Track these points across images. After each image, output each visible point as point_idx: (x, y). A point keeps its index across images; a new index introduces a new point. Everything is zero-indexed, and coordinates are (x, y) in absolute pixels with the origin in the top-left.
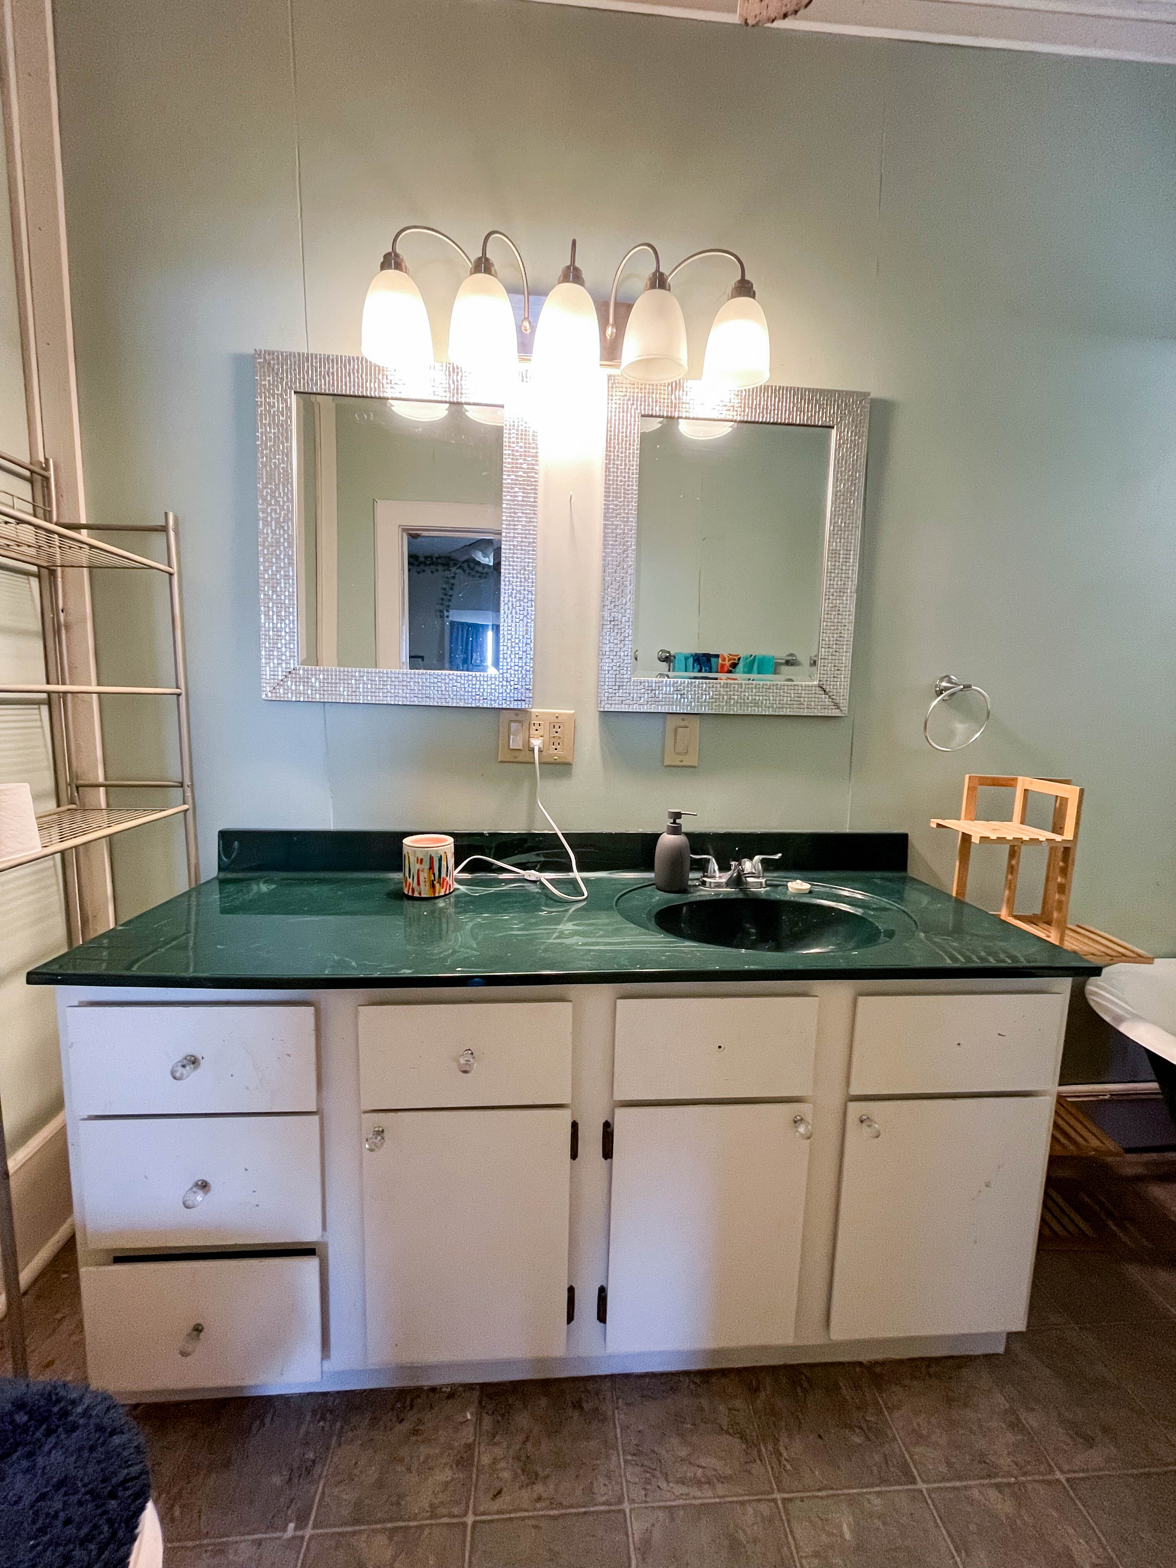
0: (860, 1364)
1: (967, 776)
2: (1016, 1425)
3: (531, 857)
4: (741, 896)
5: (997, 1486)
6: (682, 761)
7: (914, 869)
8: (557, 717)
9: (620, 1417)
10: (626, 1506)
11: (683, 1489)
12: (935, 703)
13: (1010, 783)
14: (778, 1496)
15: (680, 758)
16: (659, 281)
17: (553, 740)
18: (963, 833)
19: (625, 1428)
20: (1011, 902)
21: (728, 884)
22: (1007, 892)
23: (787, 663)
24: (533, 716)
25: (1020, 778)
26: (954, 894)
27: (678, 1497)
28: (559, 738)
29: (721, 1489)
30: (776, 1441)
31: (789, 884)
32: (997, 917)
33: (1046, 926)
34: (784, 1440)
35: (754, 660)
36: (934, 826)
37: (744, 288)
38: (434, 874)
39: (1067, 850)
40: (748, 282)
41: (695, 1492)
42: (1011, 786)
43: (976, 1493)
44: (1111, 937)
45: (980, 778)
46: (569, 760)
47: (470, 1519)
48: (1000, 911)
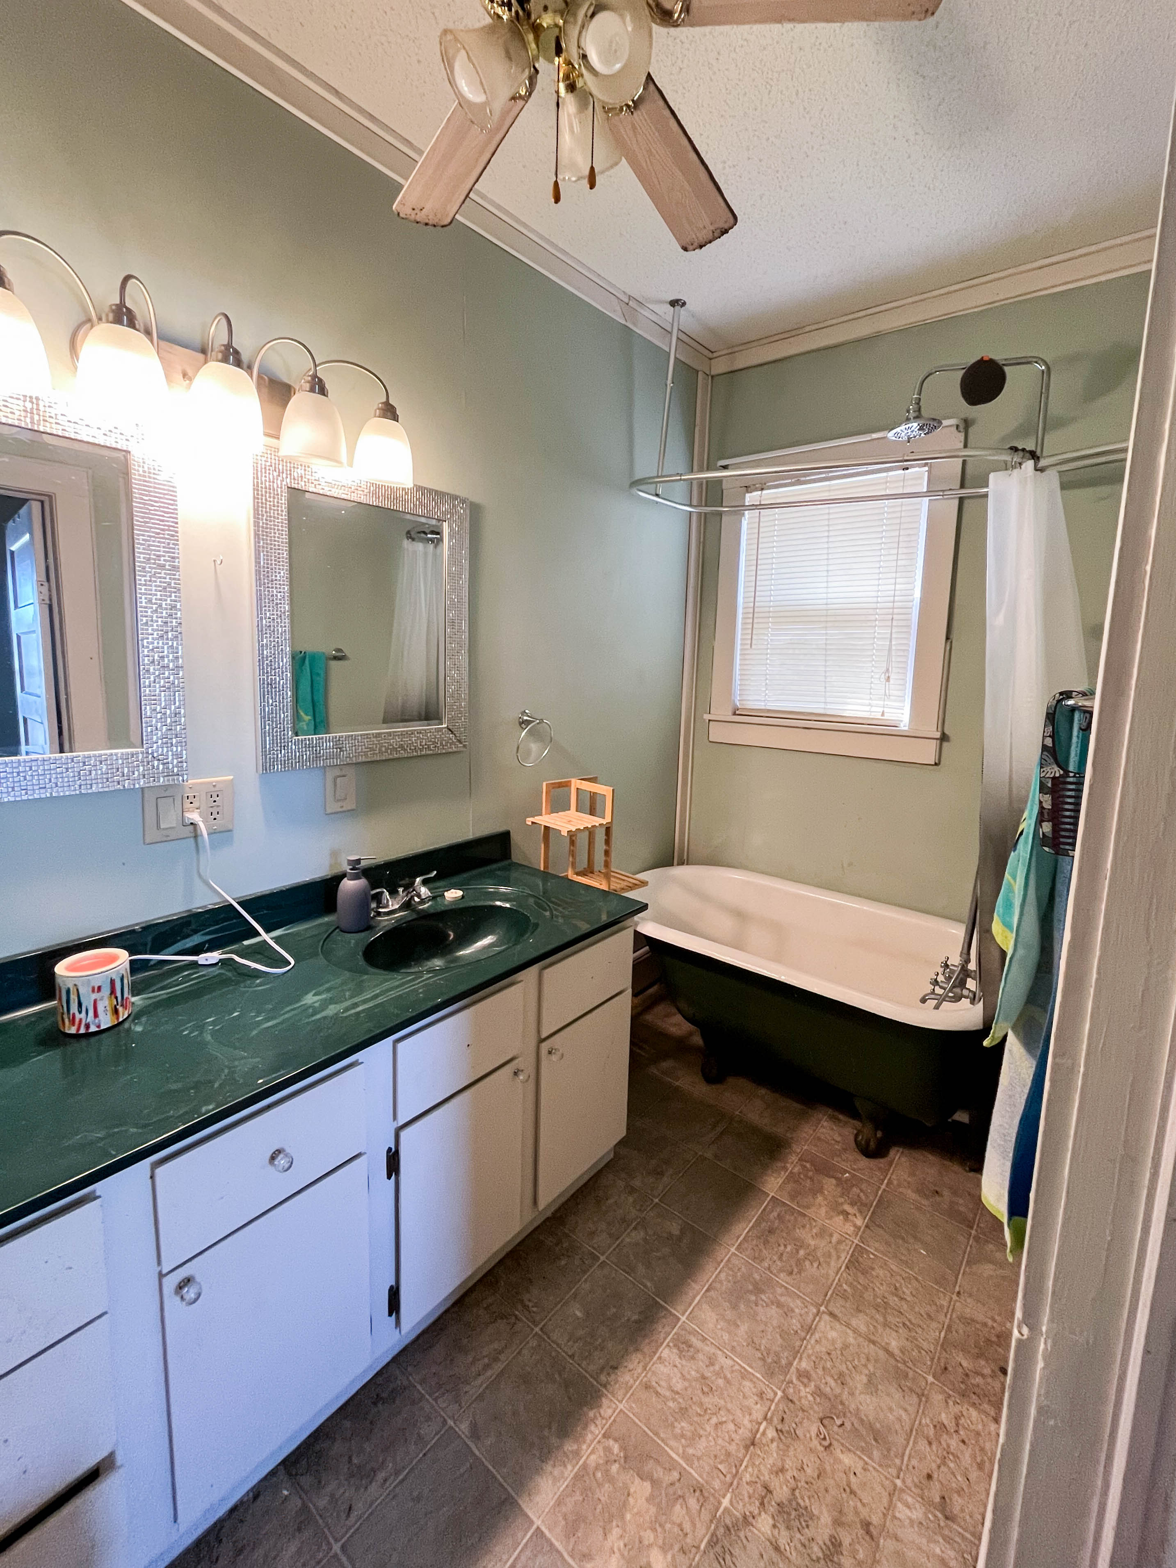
0: (548, 1219)
1: (544, 784)
2: (632, 1190)
3: (196, 939)
4: (414, 916)
5: (635, 1228)
6: (342, 807)
7: (516, 857)
8: (214, 786)
9: (415, 1379)
10: (450, 1422)
11: (482, 1378)
12: (523, 734)
13: (567, 785)
14: (537, 1329)
15: (340, 804)
16: (319, 387)
17: (211, 810)
18: (545, 827)
19: (423, 1382)
20: (573, 865)
21: (401, 909)
22: (571, 859)
23: (335, 658)
24: (187, 789)
25: (573, 780)
26: (542, 869)
27: (481, 1386)
28: (218, 806)
29: (502, 1357)
30: (522, 1301)
31: (446, 894)
32: (566, 878)
33: (591, 875)
34: (525, 1298)
35: (304, 658)
36: (530, 823)
37: (389, 412)
38: (116, 998)
39: (608, 830)
40: (393, 407)
41: (489, 1373)
42: (567, 786)
43: (628, 1240)
44: (623, 873)
45: (552, 784)
46: (230, 827)
47: (337, 1548)
48: (567, 871)
